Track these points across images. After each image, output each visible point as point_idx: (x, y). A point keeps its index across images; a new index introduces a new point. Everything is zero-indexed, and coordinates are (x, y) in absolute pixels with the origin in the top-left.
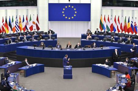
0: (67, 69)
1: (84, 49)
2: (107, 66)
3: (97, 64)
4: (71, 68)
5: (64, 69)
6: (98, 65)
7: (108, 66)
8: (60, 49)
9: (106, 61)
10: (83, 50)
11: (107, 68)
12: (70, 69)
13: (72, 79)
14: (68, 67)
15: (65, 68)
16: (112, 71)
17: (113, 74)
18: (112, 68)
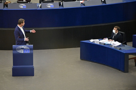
0: (22, 52)
1: (60, 5)
2: (117, 44)
3: (92, 41)
4: (31, 49)
5: (15, 52)
6: (95, 43)
7: (120, 44)
8: (2, 4)
9: (114, 31)
10: (58, 7)
11: (118, 49)
12: (28, 52)
13: (33, 75)
14: (23, 49)
15: (15, 50)
16: (130, 56)
17: (131, 63)
18: (128, 48)
